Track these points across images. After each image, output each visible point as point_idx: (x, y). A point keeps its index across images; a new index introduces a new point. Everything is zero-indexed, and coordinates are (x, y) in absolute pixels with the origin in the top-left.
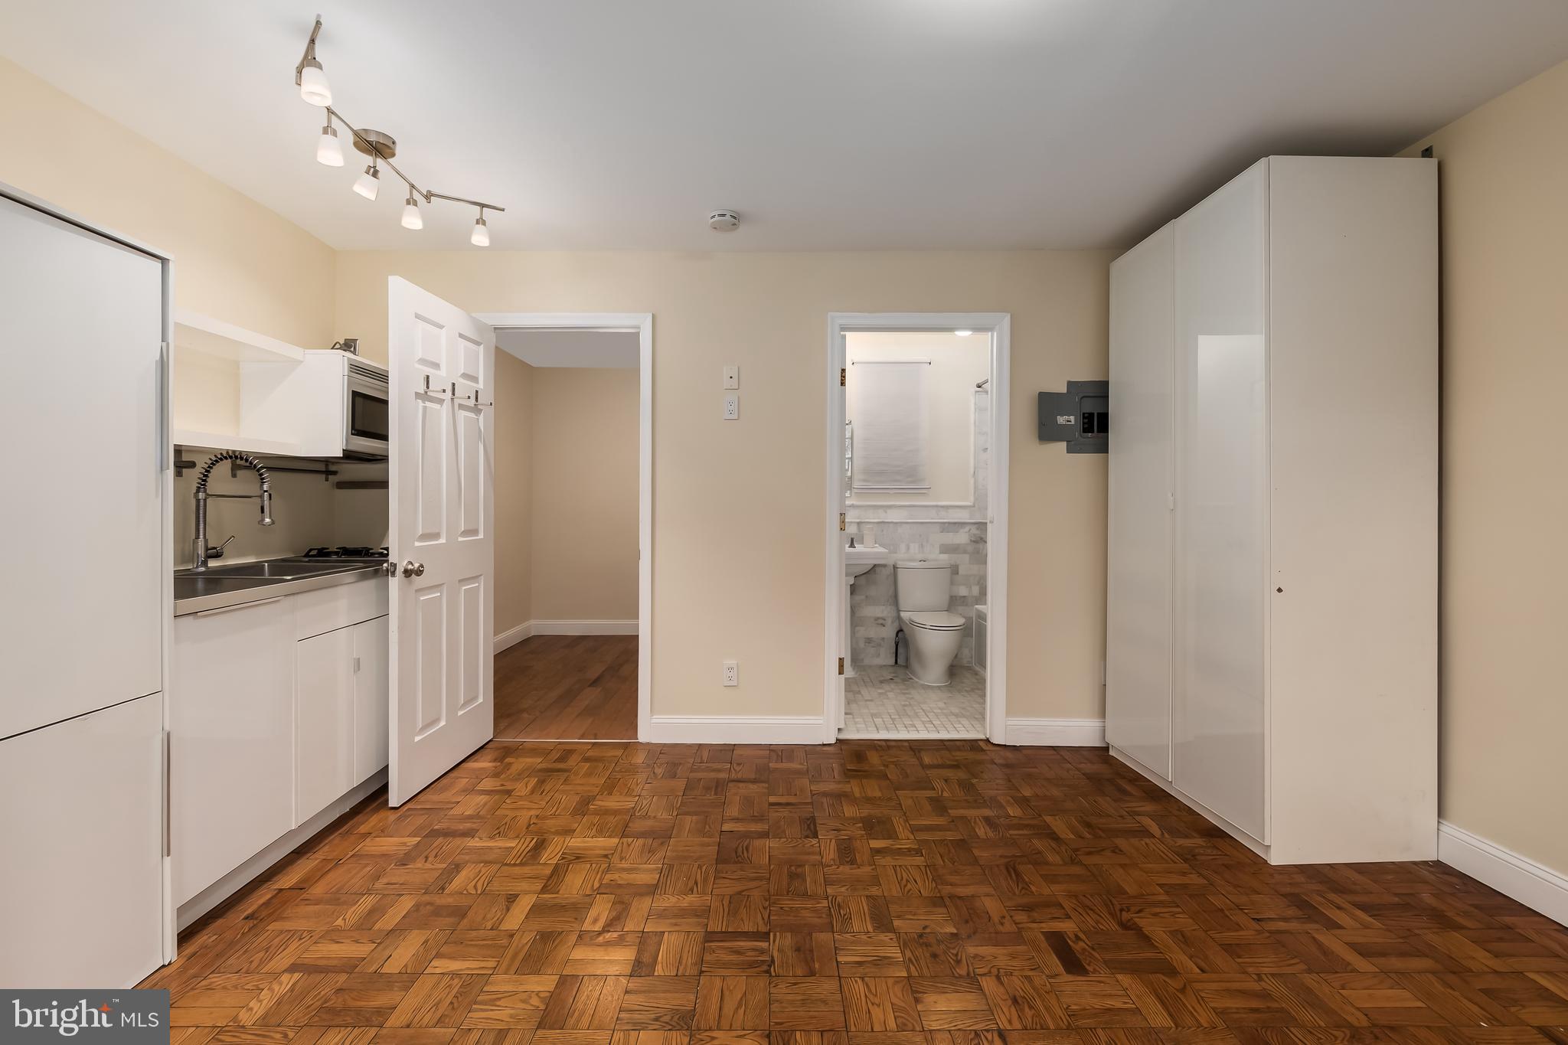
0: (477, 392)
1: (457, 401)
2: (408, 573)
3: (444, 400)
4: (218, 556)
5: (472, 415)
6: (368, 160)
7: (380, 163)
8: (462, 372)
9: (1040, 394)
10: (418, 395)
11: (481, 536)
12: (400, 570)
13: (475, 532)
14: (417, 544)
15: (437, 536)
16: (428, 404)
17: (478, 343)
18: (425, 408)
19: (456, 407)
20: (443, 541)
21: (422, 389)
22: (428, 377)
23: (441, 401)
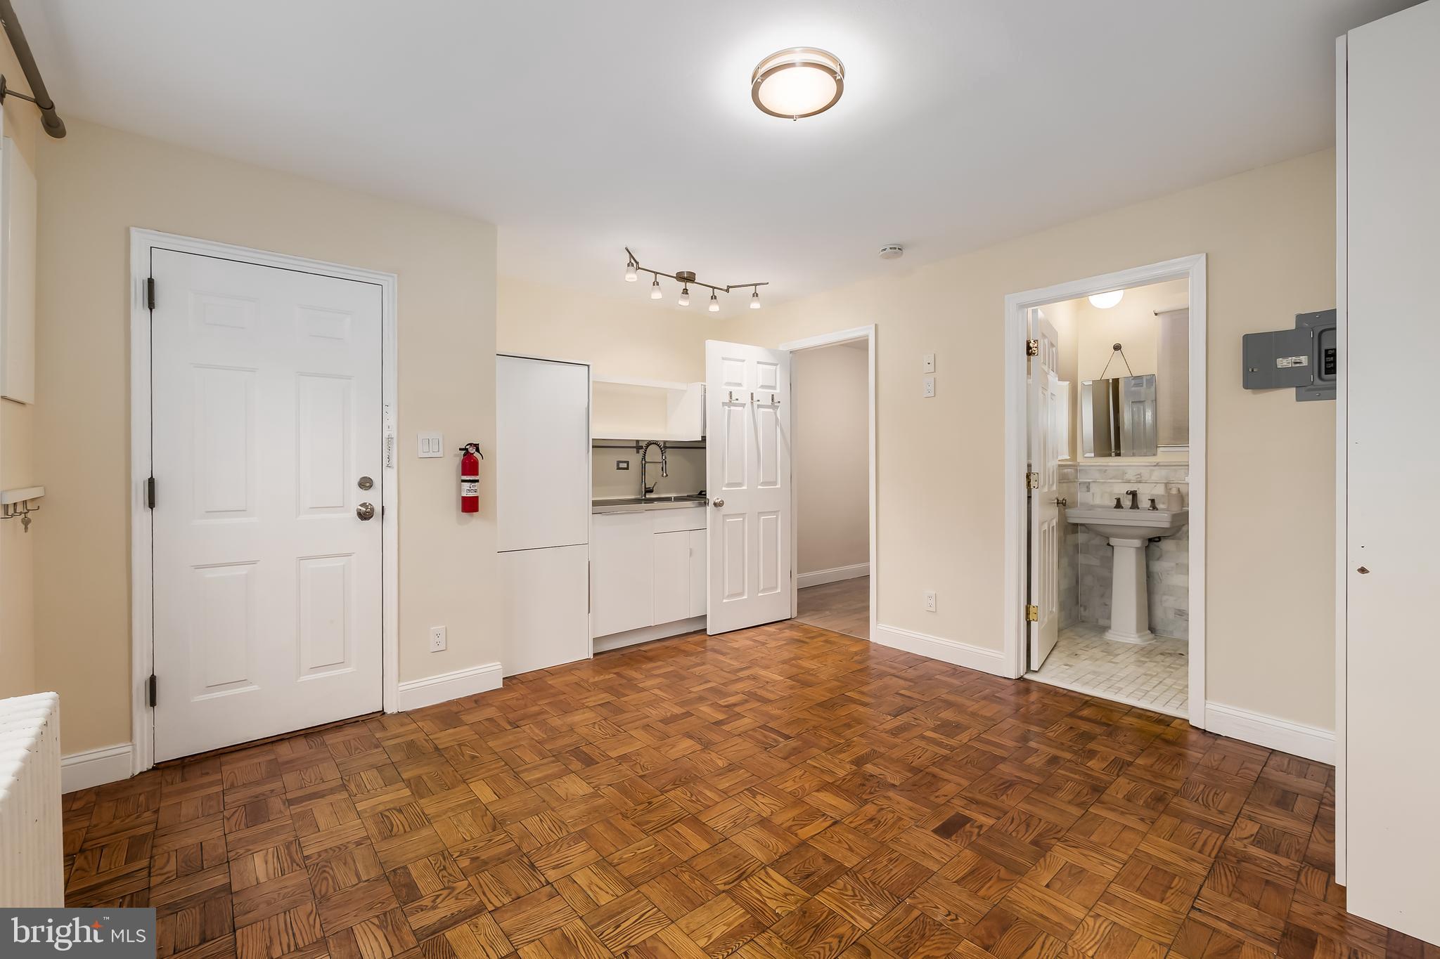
0: (773, 395)
1: (756, 404)
2: (715, 504)
3: (745, 404)
4: (651, 491)
5: (771, 410)
6: (682, 285)
7: (689, 285)
8: (761, 384)
9: (1247, 338)
10: (724, 404)
11: (779, 486)
12: (711, 503)
13: (775, 483)
14: (724, 489)
15: (740, 484)
16: (732, 408)
17: (776, 365)
18: (730, 411)
19: (755, 407)
20: (745, 488)
21: (727, 400)
22: (731, 393)
23: (743, 405)
